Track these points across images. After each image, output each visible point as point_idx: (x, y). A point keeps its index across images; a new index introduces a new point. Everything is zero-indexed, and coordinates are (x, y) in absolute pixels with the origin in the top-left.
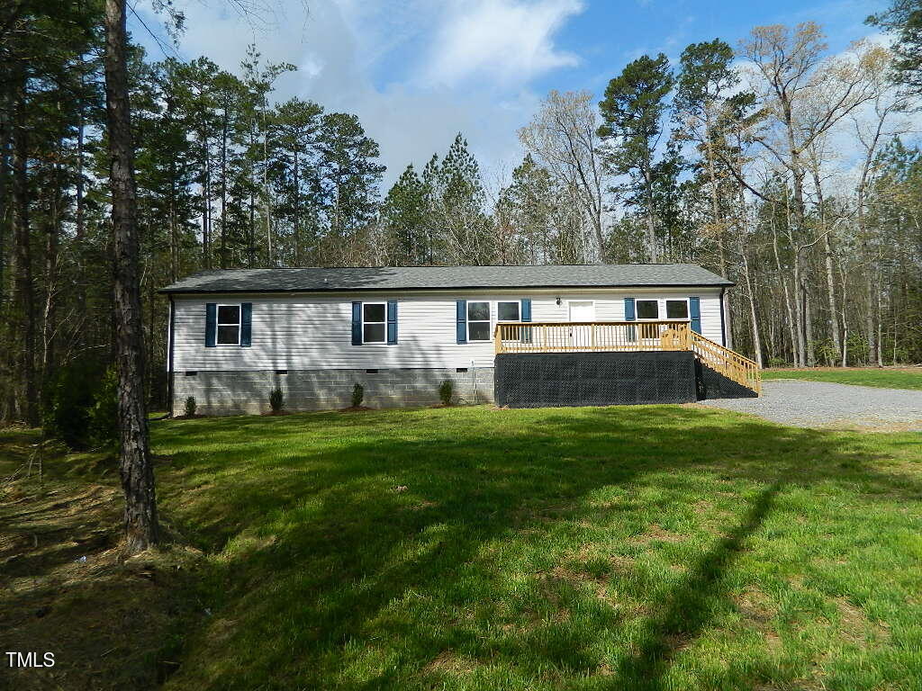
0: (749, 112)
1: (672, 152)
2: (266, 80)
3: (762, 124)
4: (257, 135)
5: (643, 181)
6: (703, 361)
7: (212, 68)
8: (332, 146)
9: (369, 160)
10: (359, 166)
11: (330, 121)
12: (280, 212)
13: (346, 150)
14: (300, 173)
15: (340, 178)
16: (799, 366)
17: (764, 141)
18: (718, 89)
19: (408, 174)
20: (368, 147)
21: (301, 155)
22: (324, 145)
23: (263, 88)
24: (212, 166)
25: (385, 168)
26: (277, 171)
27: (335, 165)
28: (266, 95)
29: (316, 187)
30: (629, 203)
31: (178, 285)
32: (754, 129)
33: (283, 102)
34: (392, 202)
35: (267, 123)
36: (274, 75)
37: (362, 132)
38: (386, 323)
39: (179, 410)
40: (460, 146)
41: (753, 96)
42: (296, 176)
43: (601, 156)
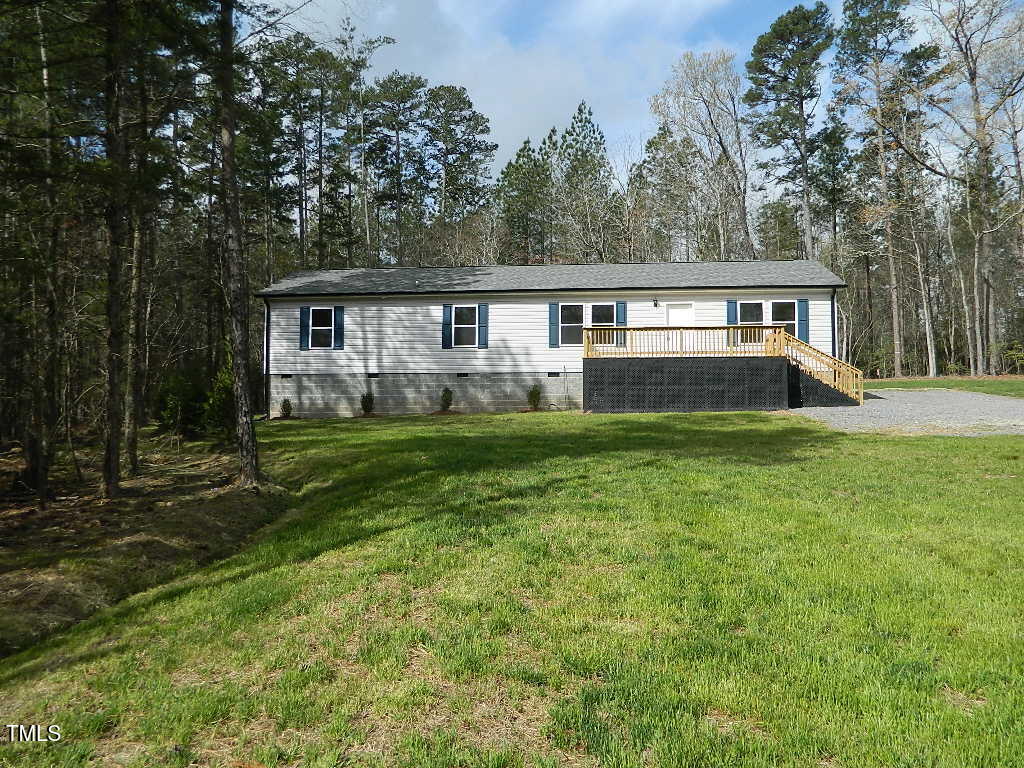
0: (932, 68)
1: (833, 119)
2: (362, 56)
3: (947, 82)
4: (353, 117)
5: (797, 154)
6: (802, 368)
7: (309, 44)
8: (437, 122)
9: (479, 138)
10: (468, 145)
11: (434, 95)
12: (381, 198)
13: (452, 127)
14: (402, 155)
15: (447, 158)
16: (977, 375)
18: (889, 43)
19: (525, 150)
20: (478, 123)
21: (403, 135)
22: (428, 122)
23: (359, 65)
24: (309, 152)
25: (497, 146)
26: (377, 154)
27: (441, 145)
28: (363, 73)
29: (421, 169)
30: (781, 180)
31: (274, 288)
32: (936, 90)
33: (383, 77)
34: (506, 183)
35: (365, 101)
36: (370, 51)
37: (470, 106)
38: (477, 326)
39: (275, 412)
40: (584, 116)
41: (936, 49)
42: (398, 158)
43: (749, 126)
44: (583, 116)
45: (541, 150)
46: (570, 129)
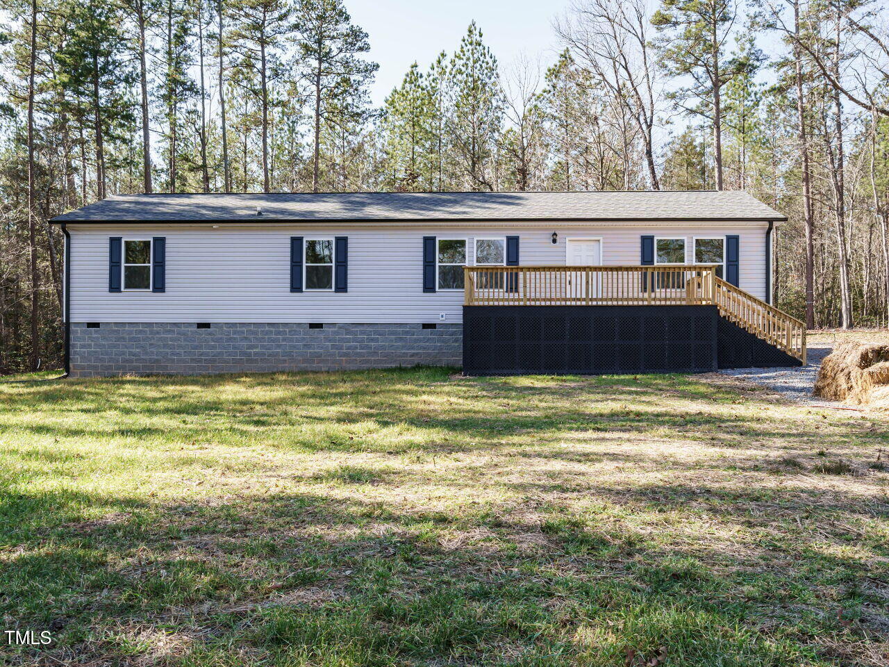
5: (708, 84)
6: (731, 319)
8: (309, 37)
9: (359, 56)
10: (345, 64)
13: (327, 42)
14: (268, 73)
15: (320, 78)
17: (871, 31)
19: (413, 77)
20: (355, 38)
21: (269, 49)
22: (298, 35)
25: (378, 66)
29: (291, 90)
30: (691, 112)
34: (392, 111)
37: (347, 18)
38: (333, 265)
42: (264, 77)
43: (656, 51)
44: (473, 38)
45: (429, 76)
46: (458, 52)
